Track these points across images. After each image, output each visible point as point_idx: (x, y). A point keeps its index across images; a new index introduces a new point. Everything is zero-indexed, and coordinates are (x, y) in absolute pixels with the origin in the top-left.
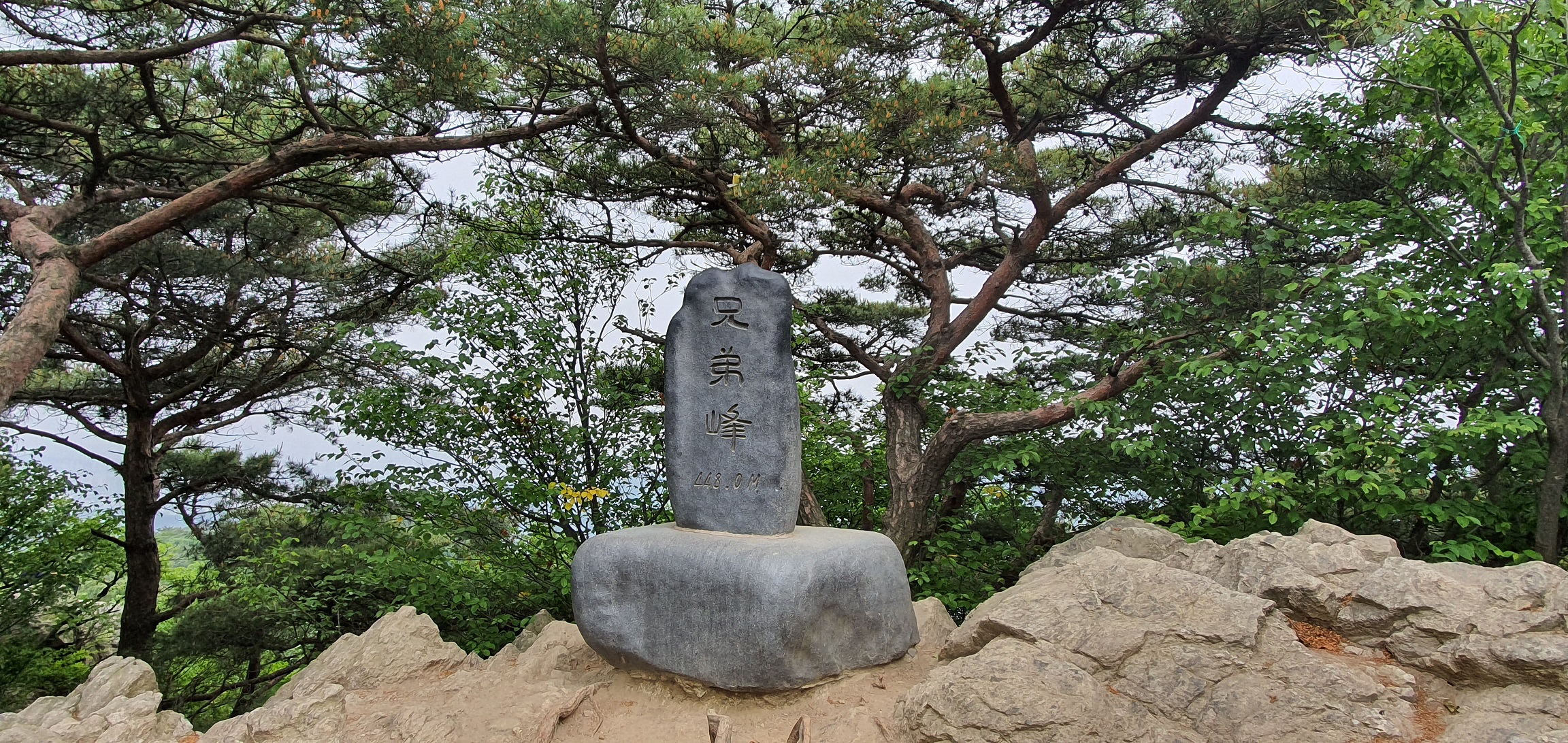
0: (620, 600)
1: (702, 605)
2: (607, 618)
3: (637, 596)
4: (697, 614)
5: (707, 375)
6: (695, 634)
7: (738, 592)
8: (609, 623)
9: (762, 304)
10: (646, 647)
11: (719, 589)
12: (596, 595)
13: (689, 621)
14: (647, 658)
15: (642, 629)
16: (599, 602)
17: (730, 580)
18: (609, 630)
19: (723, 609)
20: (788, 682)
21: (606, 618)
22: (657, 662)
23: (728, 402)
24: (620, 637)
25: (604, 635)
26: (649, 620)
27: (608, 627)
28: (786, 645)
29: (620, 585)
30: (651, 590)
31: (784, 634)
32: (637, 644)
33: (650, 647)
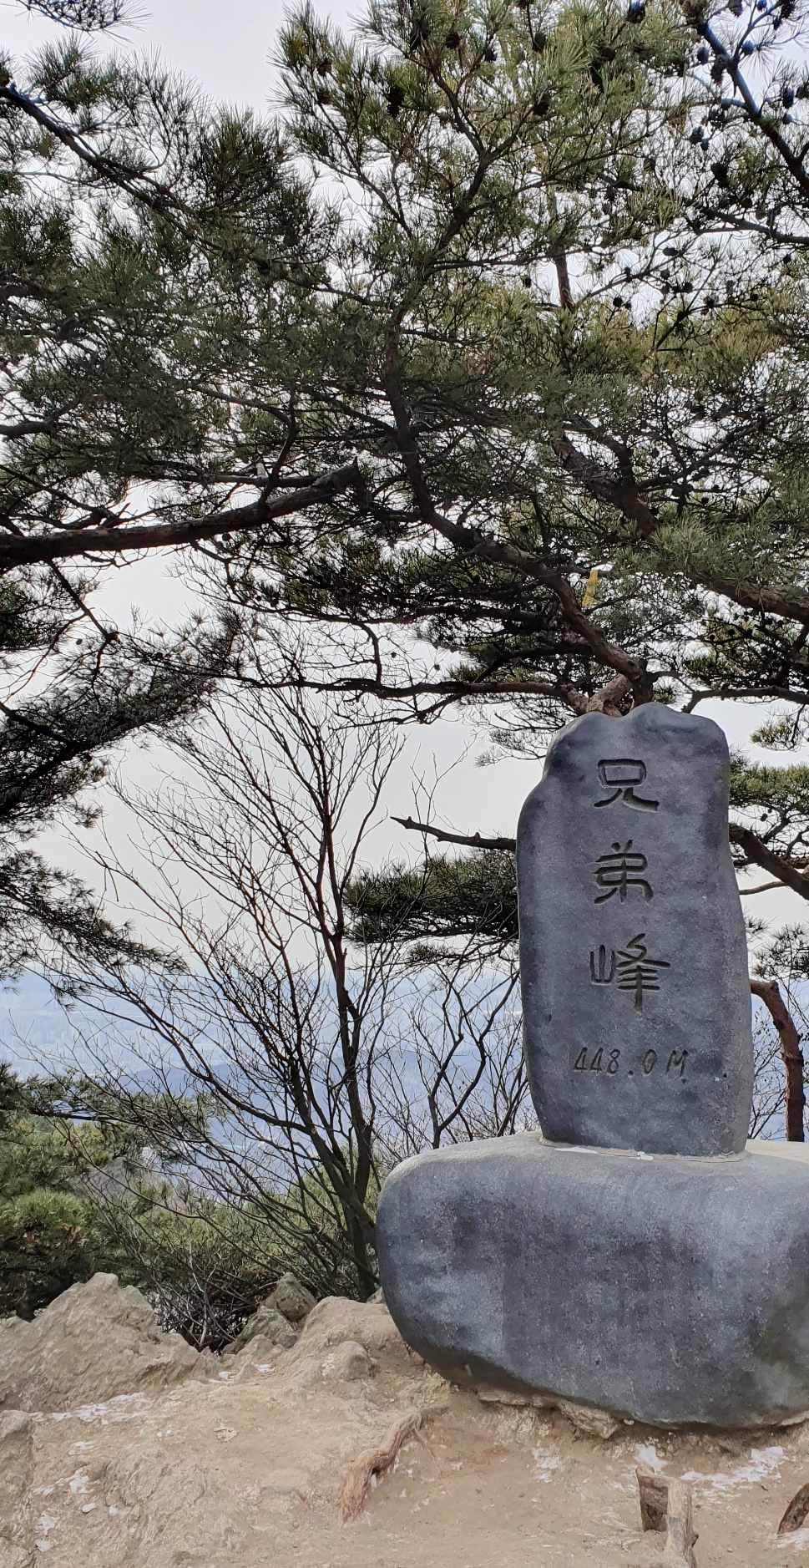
0: (460, 1266)
1: (603, 1277)
2: (441, 1296)
3: (488, 1259)
4: (594, 1292)
5: (588, 888)
6: (593, 1327)
7: (668, 1254)
8: (444, 1306)
9: (679, 769)
10: (508, 1348)
11: (634, 1250)
12: (422, 1257)
13: (582, 1303)
14: (510, 1367)
15: (501, 1317)
16: (425, 1270)
17: (651, 1233)
18: (444, 1319)
19: (643, 1285)
20: (761, 1414)
21: (439, 1297)
22: (528, 1375)
23: (626, 932)
24: (463, 1331)
25: (435, 1325)
26: (510, 1304)
27: (443, 1313)
28: (756, 1349)
29: (459, 1242)
30: (513, 1251)
31: (752, 1329)
32: (491, 1343)
33: (515, 1348)
